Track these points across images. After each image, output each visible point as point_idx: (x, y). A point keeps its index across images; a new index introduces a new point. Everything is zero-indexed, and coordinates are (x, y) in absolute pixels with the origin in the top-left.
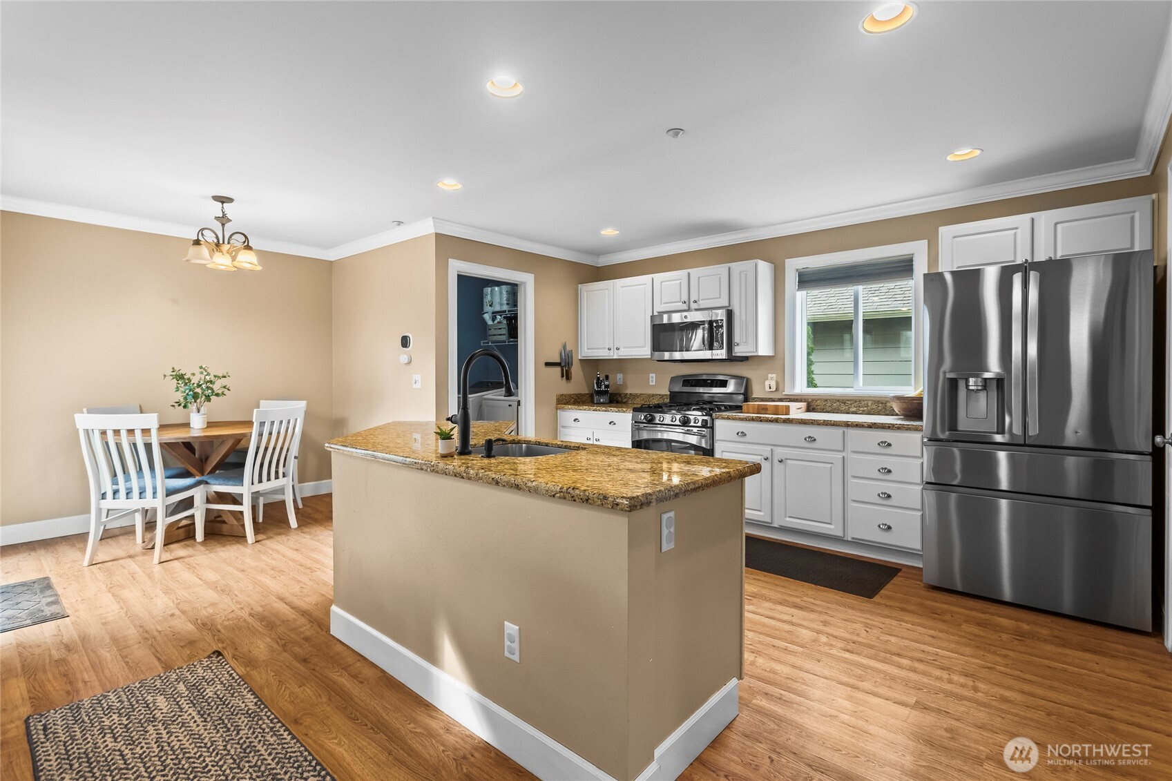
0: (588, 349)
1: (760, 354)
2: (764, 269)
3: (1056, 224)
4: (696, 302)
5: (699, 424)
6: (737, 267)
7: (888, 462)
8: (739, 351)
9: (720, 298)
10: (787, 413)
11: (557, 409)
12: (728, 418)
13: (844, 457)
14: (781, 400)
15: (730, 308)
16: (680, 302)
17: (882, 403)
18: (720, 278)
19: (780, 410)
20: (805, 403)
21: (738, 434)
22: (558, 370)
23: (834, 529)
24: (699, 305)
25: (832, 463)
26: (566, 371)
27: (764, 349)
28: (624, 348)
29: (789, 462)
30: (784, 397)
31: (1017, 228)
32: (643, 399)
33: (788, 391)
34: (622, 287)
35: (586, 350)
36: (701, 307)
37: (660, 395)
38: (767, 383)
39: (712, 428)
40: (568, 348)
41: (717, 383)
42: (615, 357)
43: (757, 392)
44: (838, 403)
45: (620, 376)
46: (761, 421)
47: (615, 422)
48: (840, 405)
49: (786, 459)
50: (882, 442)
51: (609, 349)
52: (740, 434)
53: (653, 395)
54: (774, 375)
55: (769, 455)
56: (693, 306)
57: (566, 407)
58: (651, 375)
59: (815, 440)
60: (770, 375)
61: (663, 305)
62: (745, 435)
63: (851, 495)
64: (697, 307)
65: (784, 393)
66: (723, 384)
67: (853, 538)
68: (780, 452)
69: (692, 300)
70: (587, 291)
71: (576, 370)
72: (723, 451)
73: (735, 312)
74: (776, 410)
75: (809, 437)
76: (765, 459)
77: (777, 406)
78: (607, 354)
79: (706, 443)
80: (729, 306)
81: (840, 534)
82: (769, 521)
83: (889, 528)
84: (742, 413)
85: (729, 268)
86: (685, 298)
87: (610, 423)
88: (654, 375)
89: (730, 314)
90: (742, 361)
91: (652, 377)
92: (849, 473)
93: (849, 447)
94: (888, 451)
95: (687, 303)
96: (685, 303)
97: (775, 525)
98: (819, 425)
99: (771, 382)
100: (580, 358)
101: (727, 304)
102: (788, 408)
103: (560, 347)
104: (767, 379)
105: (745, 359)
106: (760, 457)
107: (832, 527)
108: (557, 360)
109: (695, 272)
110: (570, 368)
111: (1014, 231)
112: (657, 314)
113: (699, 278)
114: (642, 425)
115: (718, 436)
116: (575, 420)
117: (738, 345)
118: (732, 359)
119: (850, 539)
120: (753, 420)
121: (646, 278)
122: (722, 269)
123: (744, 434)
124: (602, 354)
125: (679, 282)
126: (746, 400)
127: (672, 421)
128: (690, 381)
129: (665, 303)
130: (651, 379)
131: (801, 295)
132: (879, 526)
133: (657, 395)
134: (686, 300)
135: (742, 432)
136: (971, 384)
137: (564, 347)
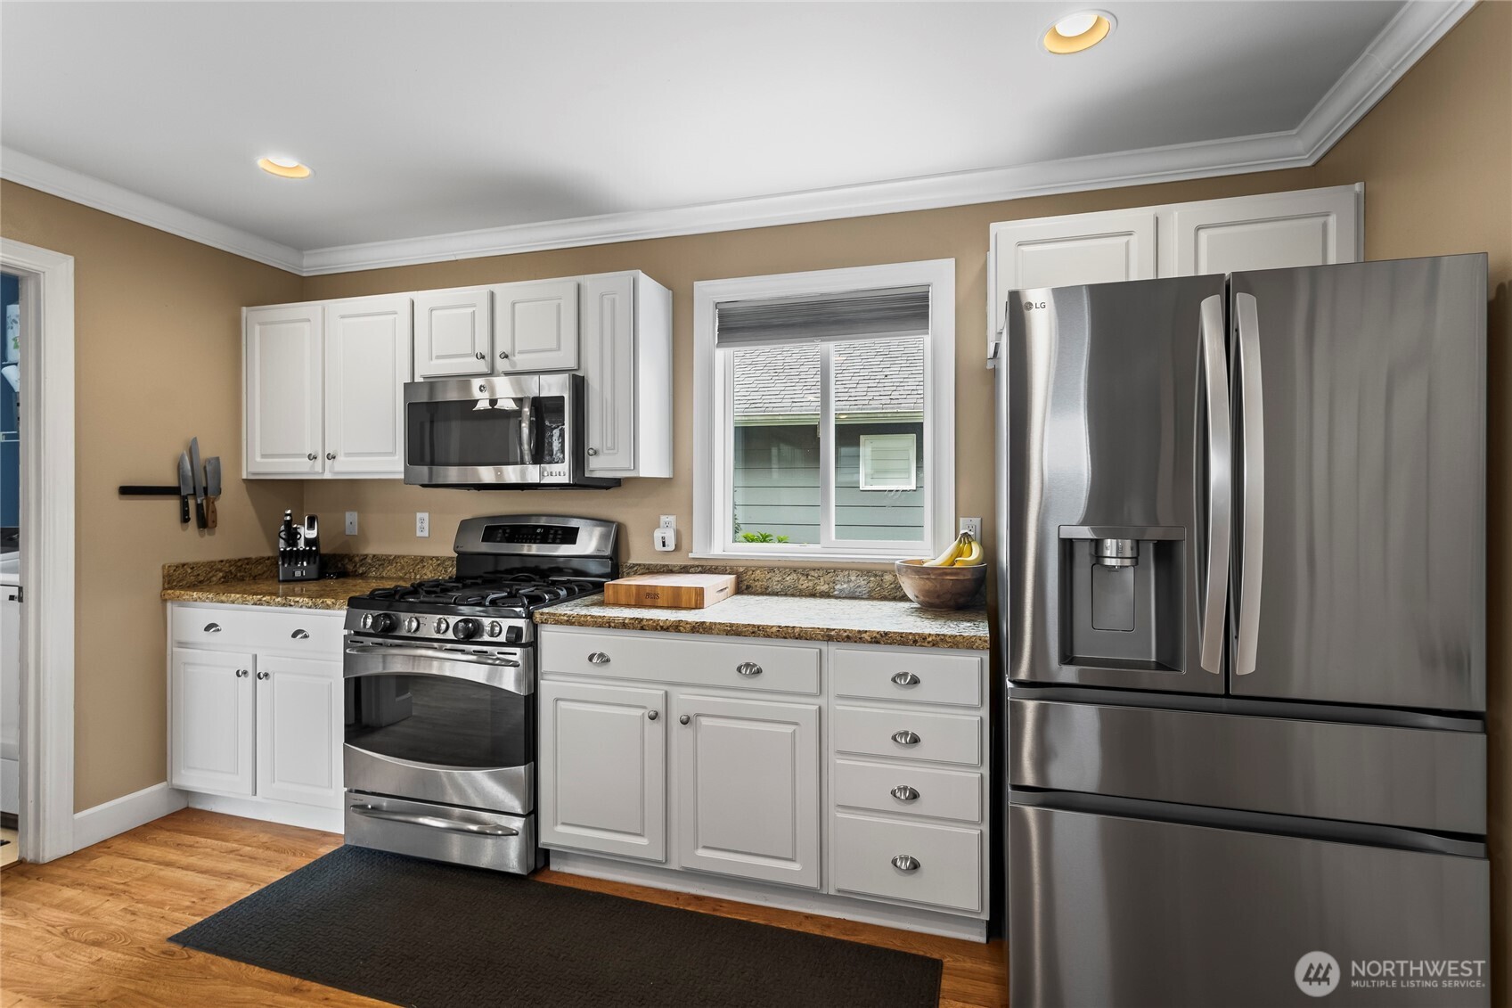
0: (263, 456)
1: (642, 474)
2: (651, 294)
3: (1198, 229)
4: (506, 357)
5: (502, 638)
6: (594, 283)
7: (913, 719)
8: (598, 467)
9: (559, 349)
10: (699, 605)
11: (164, 601)
12: (570, 622)
13: (820, 708)
14: (685, 570)
15: (580, 374)
16: (472, 356)
17: (876, 576)
18: (559, 306)
19: (684, 598)
20: (733, 577)
21: (591, 659)
22: (171, 505)
23: (796, 871)
24: (513, 364)
25: (796, 724)
26: (199, 507)
27: (652, 464)
28: (348, 455)
29: (704, 721)
30: (692, 563)
31: (1129, 234)
32: (403, 568)
33: (698, 552)
34: (343, 317)
35: (258, 459)
36: (519, 368)
37: (437, 558)
38: (658, 534)
39: (533, 646)
40: (205, 453)
41: (556, 533)
42: (327, 476)
43: (637, 553)
44: (794, 576)
45: (351, 517)
46: (642, 628)
47: (308, 632)
48: (799, 579)
49: (698, 715)
50: (900, 675)
51: (312, 457)
52: (595, 660)
53: (423, 559)
54: (672, 519)
55: (660, 708)
56: (502, 365)
57: (186, 595)
58: (419, 515)
59: (759, 671)
60: (664, 519)
61: (435, 362)
62: (608, 661)
63: (834, 794)
64: (509, 369)
65: (691, 555)
66: (570, 536)
67: (839, 891)
68: (684, 701)
69: (497, 354)
70: (260, 324)
71: (231, 504)
72: (557, 700)
73: (590, 382)
74: (677, 600)
75: (747, 665)
76: (652, 718)
77: (677, 591)
78: (307, 469)
79: (518, 681)
80: (579, 369)
81: (813, 883)
82: (660, 857)
83: (915, 866)
84: (602, 604)
85: (579, 286)
86: (483, 347)
87: (295, 635)
88: (426, 516)
89: (579, 386)
90: (607, 488)
91: (422, 520)
92: (832, 743)
93: (834, 684)
94: (913, 693)
95: (488, 358)
96: (483, 357)
97: (674, 866)
98: (769, 636)
99: (666, 533)
100: (244, 477)
101: (572, 364)
102: (700, 592)
103: (178, 448)
104: (659, 527)
105: (614, 484)
106: (639, 712)
107: (796, 867)
108: (170, 480)
109: (504, 291)
110: (211, 502)
111: (1125, 239)
112: (422, 380)
113: (514, 304)
114: (369, 641)
115: (546, 663)
116: (208, 628)
117: (596, 453)
118: (582, 483)
119: (832, 892)
120: (624, 625)
121: (399, 300)
122: (562, 287)
123: (604, 659)
124: (297, 467)
125: (471, 310)
126: (615, 573)
127: (438, 631)
128: (498, 530)
129: (438, 357)
130: (418, 525)
131: (723, 356)
132: (894, 862)
133: (431, 558)
134: (485, 350)
135: (601, 655)
136: (1108, 553)
137: (192, 450)
